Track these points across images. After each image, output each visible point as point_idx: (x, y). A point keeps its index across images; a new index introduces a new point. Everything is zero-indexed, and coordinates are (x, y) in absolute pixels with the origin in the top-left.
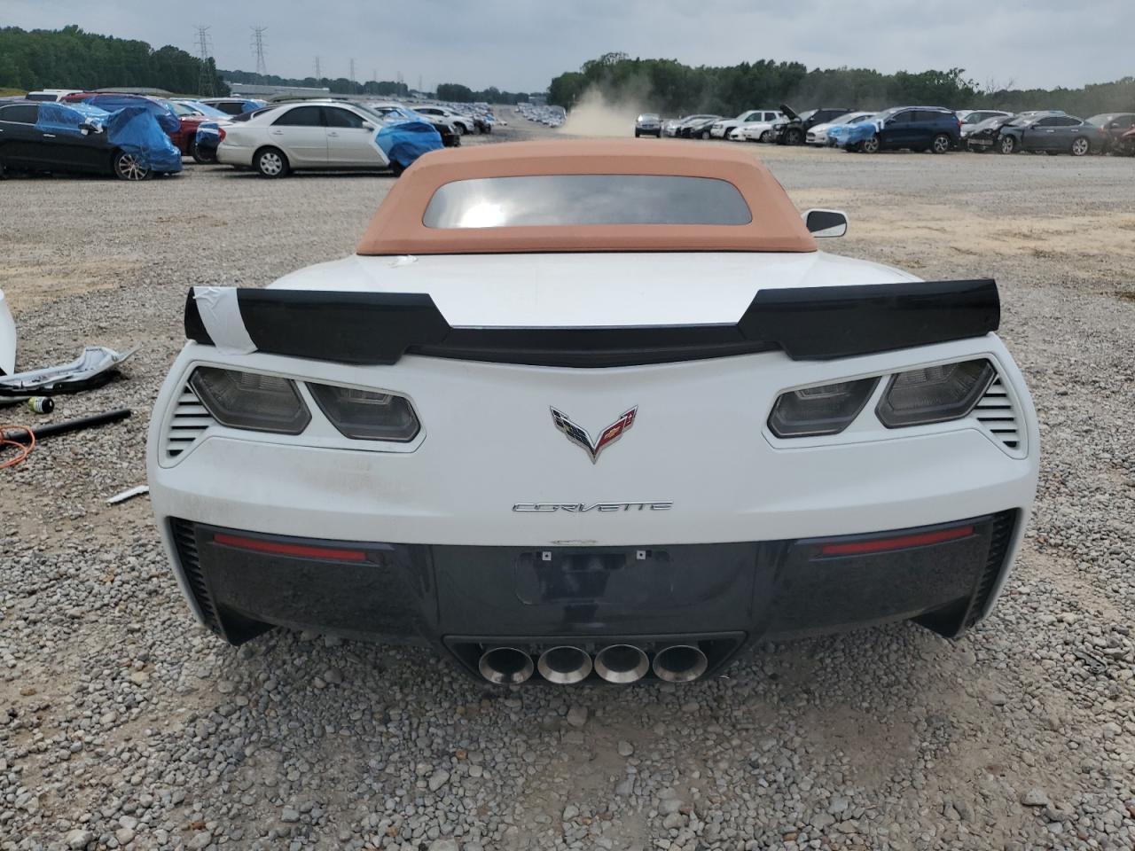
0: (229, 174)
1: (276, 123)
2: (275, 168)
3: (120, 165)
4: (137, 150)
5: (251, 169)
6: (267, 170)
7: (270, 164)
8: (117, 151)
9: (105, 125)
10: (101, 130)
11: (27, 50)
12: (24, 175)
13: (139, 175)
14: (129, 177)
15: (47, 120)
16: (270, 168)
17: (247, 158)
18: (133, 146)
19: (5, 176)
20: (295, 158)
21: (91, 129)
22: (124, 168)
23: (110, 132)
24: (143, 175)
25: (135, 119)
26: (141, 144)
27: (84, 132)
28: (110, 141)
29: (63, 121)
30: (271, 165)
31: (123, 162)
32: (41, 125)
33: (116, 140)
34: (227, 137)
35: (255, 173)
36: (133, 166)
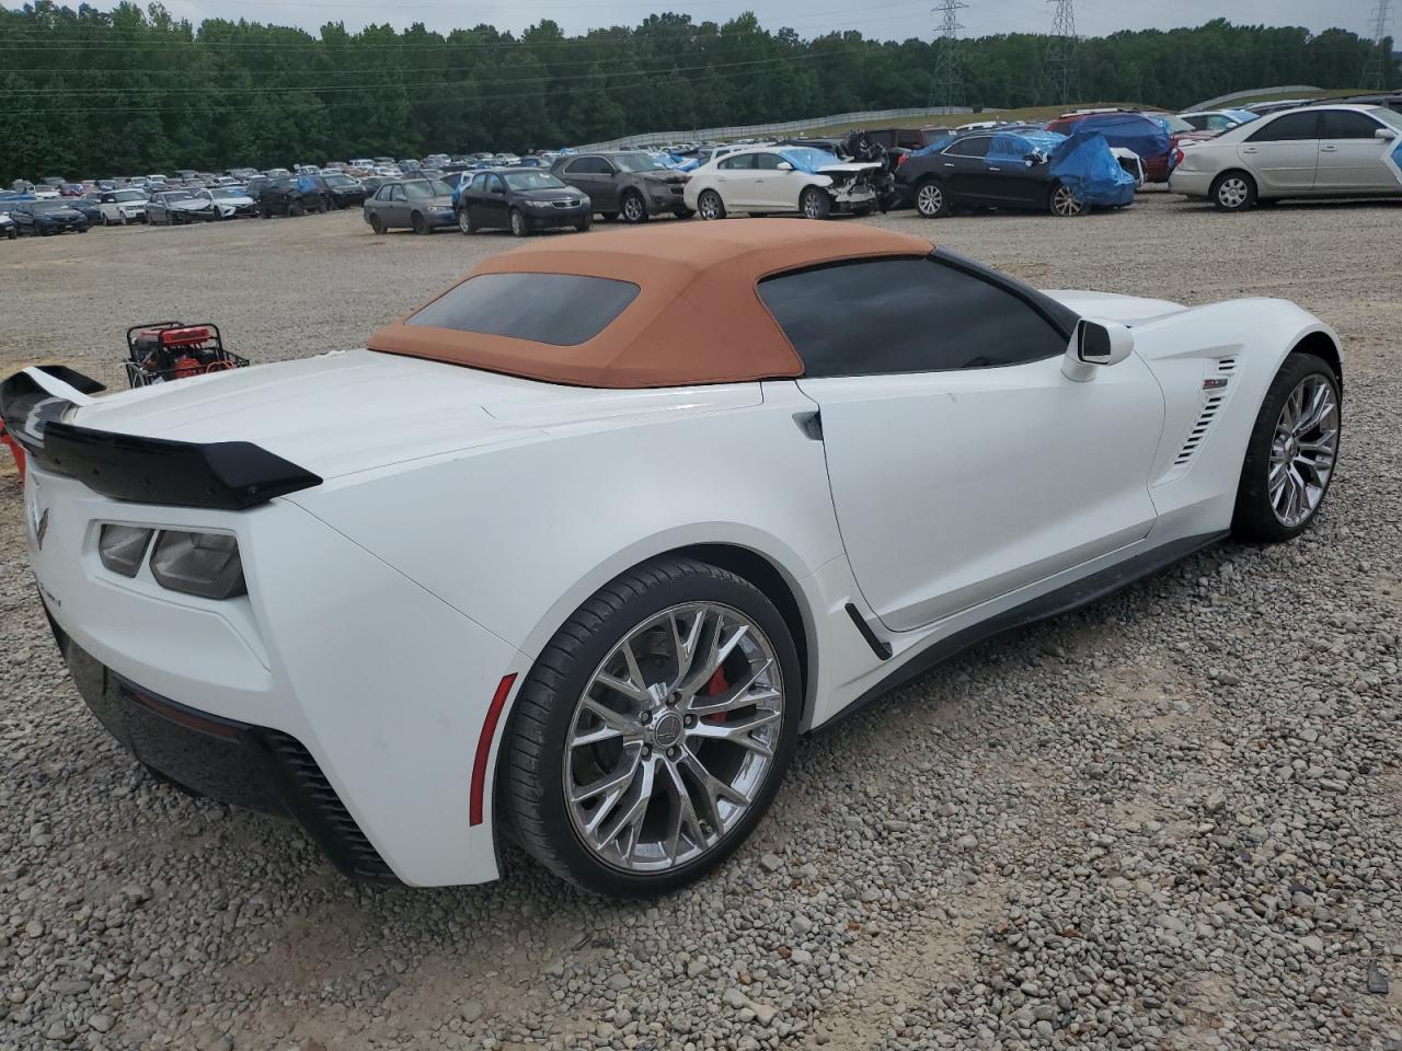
0: (1181, 206)
1: (1249, 139)
2: (1237, 198)
3: (1057, 198)
4: (1075, 181)
5: (1208, 200)
6: (1226, 200)
7: (1232, 192)
8: (1057, 183)
9: (1051, 154)
10: (1045, 160)
11: (1157, 55)
12: (968, 212)
13: (1073, 210)
14: (1063, 212)
15: (997, 152)
16: (1231, 198)
17: (1204, 187)
18: (1073, 177)
19: (950, 213)
20: (1266, 185)
21: (1036, 160)
22: (1059, 202)
23: (1053, 161)
24: (1078, 210)
25: (1083, 146)
26: (1081, 174)
27: (1029, 163)
28: (1051, 172)
29: (1011, 152)
30: (1233, 195)
31: (1060, 195)
32: (989, 158)
33: (1057, 171)
34: (1184, 161)
35: (1213, 204)
36: (1070, 200)
